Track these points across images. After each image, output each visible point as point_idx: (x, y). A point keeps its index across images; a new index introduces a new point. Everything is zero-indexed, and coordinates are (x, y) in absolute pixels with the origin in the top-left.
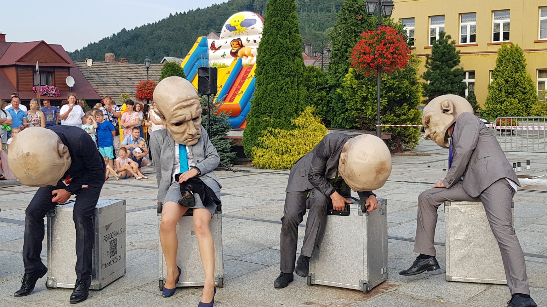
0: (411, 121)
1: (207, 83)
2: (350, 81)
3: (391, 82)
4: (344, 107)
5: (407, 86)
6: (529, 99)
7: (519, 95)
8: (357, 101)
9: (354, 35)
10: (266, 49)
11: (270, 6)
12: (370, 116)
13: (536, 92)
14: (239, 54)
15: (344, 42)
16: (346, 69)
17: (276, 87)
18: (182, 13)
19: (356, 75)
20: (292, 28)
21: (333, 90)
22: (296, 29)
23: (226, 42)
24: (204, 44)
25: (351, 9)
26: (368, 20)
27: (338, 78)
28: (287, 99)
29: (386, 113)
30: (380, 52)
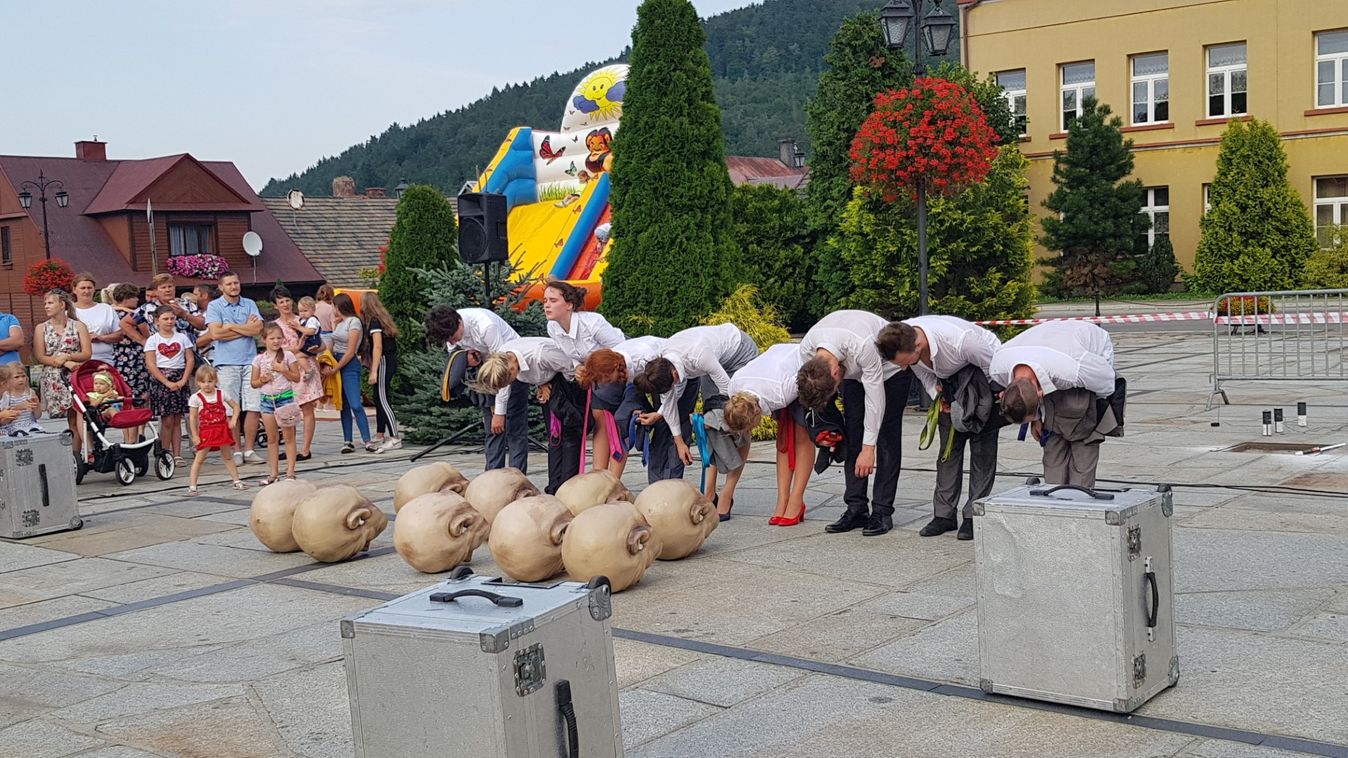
0: (1009, 311)
1: (479, 233)
2: (857, 219)
3: (956, 216)
4: (846, 282)
5: (997, 224)
6: (1296, 248)
7: (1273, 240)
8: (876, 266)
9: (865, 105)
12: (907, 300)
13: (1312, 230)
14: (605, 165)
15: (843, 123)
16: (849, 189)
17: (660, 239)
19: (870, 203)
20: (695, 89)
21: (819, 242)
22: (704, 90)
23: (576, 139)
24: (525, 145)
25: (857, 43)
26: (899, 69)
27: (830, 211)
28: (688, 267)
29: (947, 294)
30: (919, 141)
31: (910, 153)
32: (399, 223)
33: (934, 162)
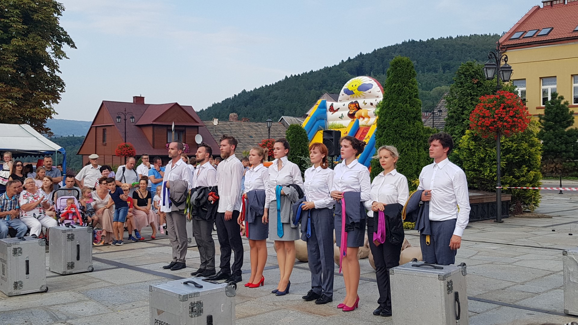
0: (531, 183)
1: (331, 145)
2: (466, 143)
3: (509, 144)
5: (526, 148)
8: (475, 162)
9: (470, 98)
10: (387, 113)
11: (390, 73)
12: (488, 177)
14: (356, 116)
15: (460, 104)
16: (463, 131)
19: (473, 137)
20: (412, 93)
22: (415, 94)
23: (344, 105)
24: (323, 106)
25: (467, 73)
26: (484, 84)
28: (407, 161)
29: (505, 175)
30: (500, 115)
31: (495, 119)
33: (505, 124)
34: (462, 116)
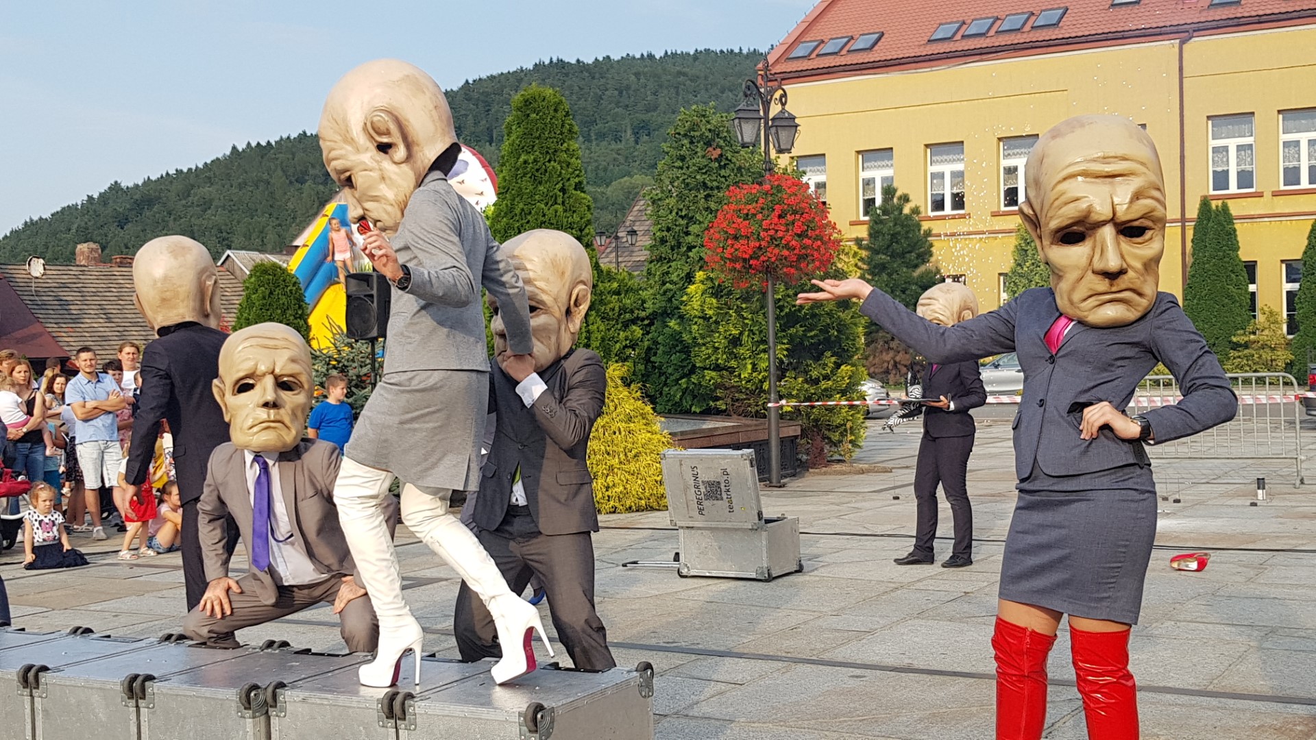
0: (843, 393)
1: (368, 311)
2: (699, 303)
4: (685, 364)
5: (831, 310)
8: (718, 348)
9: (702, 194)
11: (514, 127)
12: (749, 381)
15: (681, 210)
16: (688, 273)
18: (264, 143)
19: (713, 288)
20: (569, 179)
21: (657, 324)
22: (577, 180)
25: (695, 134)
26: (734, 160)
27: (669, 294)
29: (785, 376)
30: (771, 233)
32: (248, 297)
33: (785, 252)
34: (686, 238)
